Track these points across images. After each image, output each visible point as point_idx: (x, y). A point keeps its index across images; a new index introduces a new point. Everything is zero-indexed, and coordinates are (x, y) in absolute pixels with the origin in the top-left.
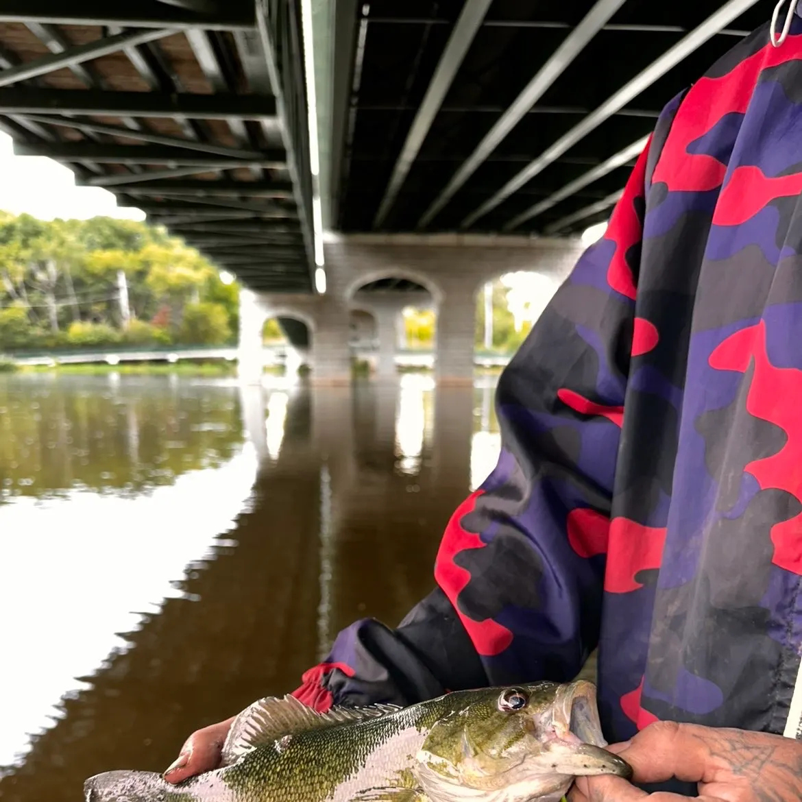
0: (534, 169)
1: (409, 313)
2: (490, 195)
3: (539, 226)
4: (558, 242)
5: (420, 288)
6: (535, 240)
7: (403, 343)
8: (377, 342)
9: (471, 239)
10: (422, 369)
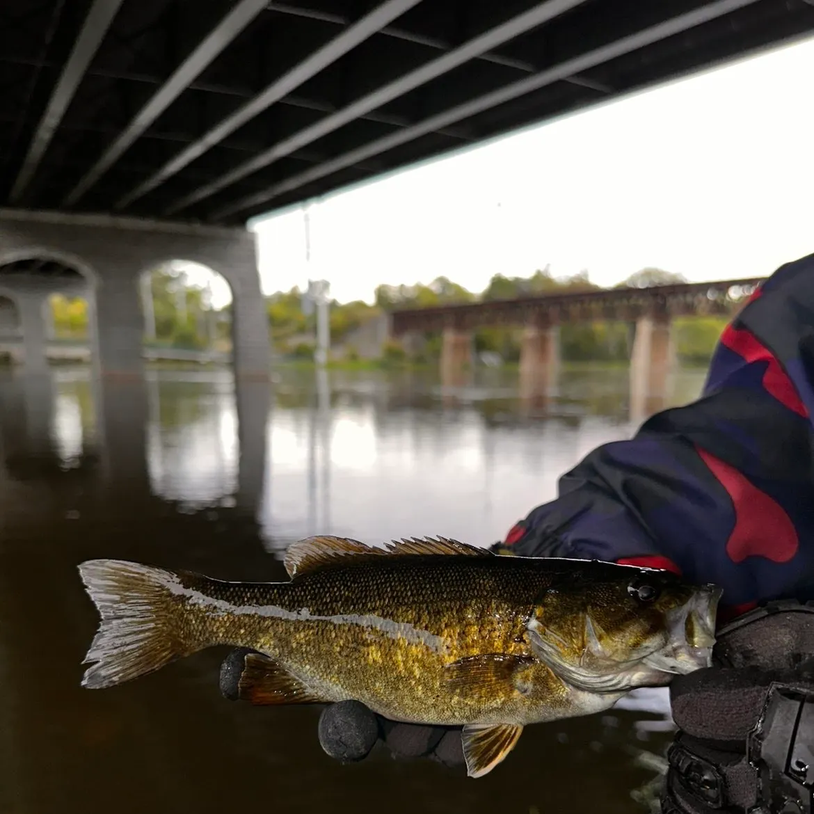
0: (195, 151)
1: (56, 300)
2: (146, 176)
3: (201, 212)
4: (223, 232)
5: (71, 272)
6: (198, 228)
7: (51, 332)
8: (21, 331)
9: (127, 222)
10: (77, 362)
